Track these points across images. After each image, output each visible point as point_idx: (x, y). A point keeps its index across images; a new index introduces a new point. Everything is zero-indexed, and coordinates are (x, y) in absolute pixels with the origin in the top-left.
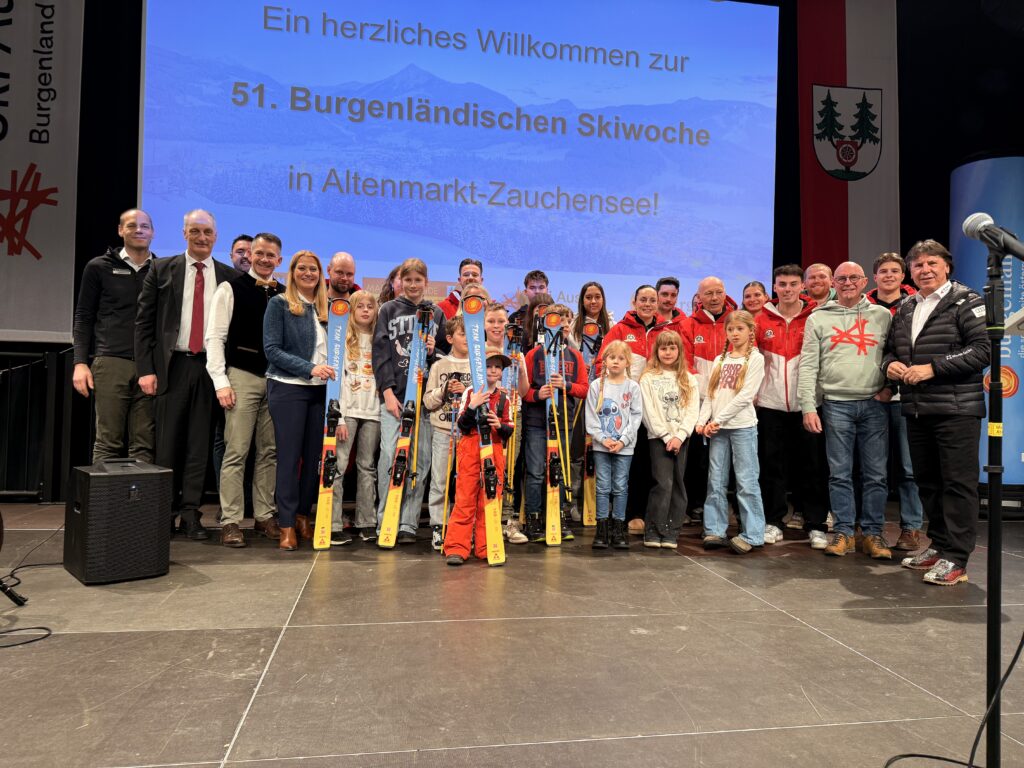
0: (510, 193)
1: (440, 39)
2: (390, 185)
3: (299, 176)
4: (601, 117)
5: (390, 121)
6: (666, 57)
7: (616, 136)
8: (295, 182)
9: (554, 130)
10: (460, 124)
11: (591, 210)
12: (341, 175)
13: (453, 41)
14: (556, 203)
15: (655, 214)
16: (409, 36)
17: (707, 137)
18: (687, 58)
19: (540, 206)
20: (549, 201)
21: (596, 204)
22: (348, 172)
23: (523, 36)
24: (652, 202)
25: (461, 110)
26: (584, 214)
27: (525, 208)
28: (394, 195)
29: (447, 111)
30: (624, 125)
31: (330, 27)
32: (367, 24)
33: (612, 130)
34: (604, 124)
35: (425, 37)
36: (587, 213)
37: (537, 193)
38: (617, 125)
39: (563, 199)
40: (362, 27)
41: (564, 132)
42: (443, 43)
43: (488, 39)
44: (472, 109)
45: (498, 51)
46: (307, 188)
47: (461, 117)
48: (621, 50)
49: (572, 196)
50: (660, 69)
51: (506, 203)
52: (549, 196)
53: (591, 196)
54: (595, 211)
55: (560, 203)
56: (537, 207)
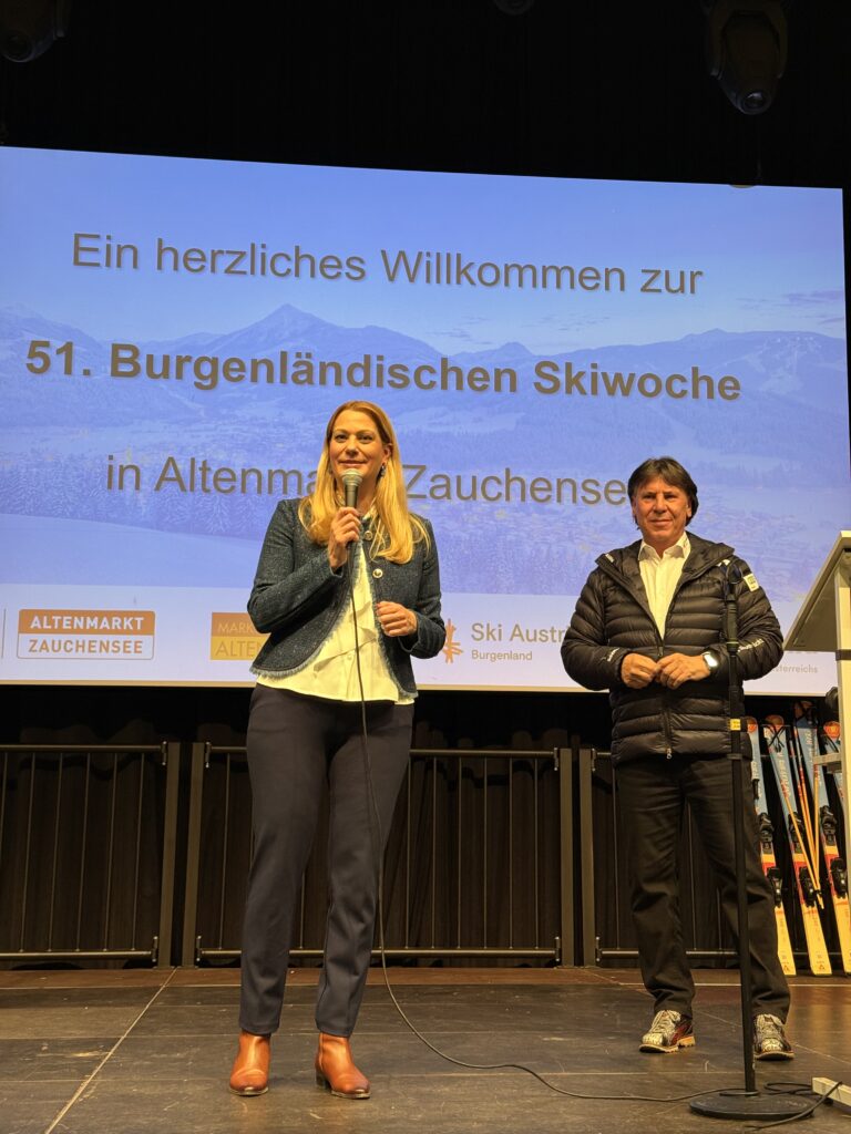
0: (433, 480)
1: (327, 267)
2: (253, 477)
3: (122, 469)
4: (569, 366)
5: (254, 386)
6: (667, 273)
7: (595, 391)
8: (116, 478)
9: (498, 388)
10: (356, 385)
11: (559, 500)
12: (183, 466)
13: (346, 269)
14: (504, 492)
16: (282, 266)
17: (737, 387)
18: (700, 273)
19: (480, 497)
20: (493, 490)
21: (567, 491)
22: (193, 460)
23: (448, 255)
25: (358, 365)
26: (548, 506)
27: (455, 501)
28: (259, 491)
29: (338, 368)
30: (604, 375)
31: (168, 258)
32: (221, 252)
33: (586, 383)
34: (573, 375)
35: (305, 265)
36: (553, 505)
37: (474, 478)
38: (594, 376)
39: (516, 486)
40: (214, 254)
41: (513, 388)
42: (332, 272)
43: (398, 262)
44: (374, 363)
45: (412, 279)
46: (133, 486)
47: (359, 376)
48: (597, 268)
49: (528, 483)
50: (659, 291)
51: (428, 495)
52: (494, 482)
53: (559, 480)
54: (565, 502)
55: (511, 491)
56: (475, 499)
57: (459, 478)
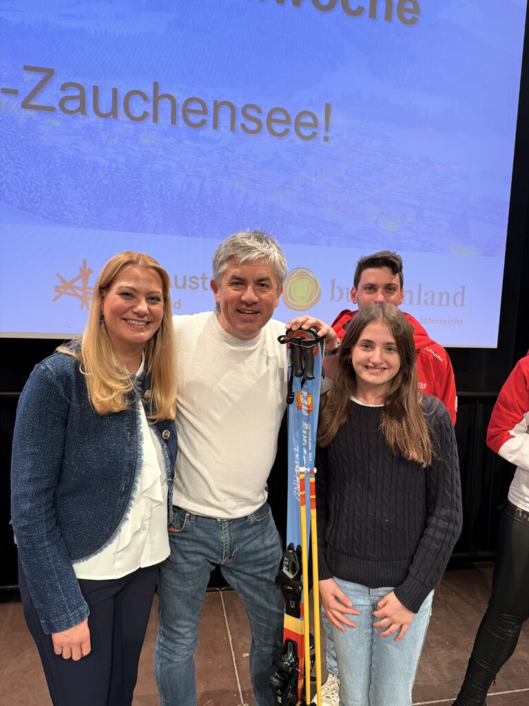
0: (63, 88)
11: (215, 126)
14: (150, 110)
15: (326, 139)
19: (122, 115)
20: (138, 107)
21: (225, 116)
24: (321, 118)
26: (202, 133)
27: (92, 117)
36: (208, 131)
37: (115, 91)
39: (165, 105)
49: (180, 102)
51: (57, 106)
52: (139, 98)
53: (215, 102)
54: (222, 129)
55: (159, 111)
56: (115, 116)
57: (96, 89)
